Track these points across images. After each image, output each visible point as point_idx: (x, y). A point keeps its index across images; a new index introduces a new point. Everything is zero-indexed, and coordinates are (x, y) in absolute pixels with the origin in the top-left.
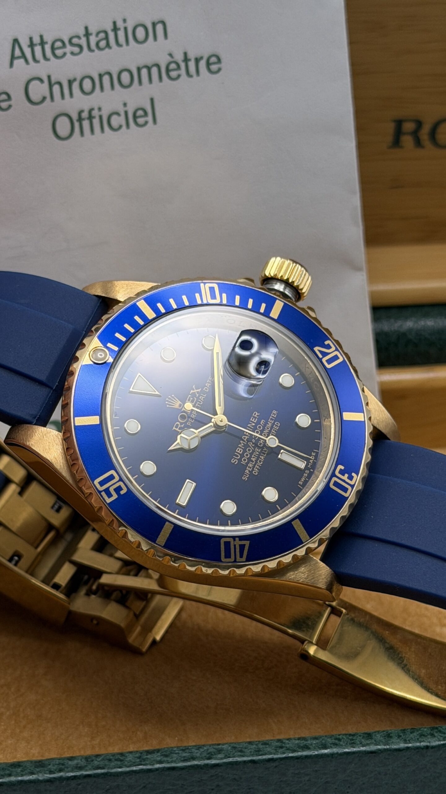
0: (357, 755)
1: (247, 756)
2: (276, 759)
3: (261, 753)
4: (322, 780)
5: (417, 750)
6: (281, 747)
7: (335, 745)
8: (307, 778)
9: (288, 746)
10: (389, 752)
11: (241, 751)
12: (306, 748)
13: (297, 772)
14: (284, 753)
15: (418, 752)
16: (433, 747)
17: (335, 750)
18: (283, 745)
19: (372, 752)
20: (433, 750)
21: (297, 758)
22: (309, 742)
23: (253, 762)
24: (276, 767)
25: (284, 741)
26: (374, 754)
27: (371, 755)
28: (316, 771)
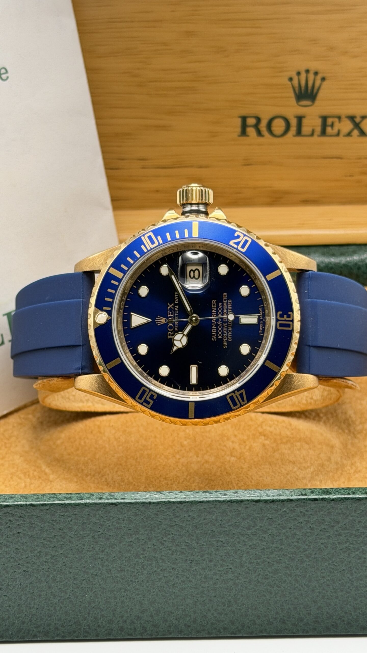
0: (103, 505)
1: (29, 502)
2: (48, 504)
3: (38, 500)
4: (81, 521)
5: (143, 504)
6: (53, 498)
7: (89, 498)
8: (70, 519)
9: (58, 497)
10: (124, 505)
11: (27, 498)
12: (70, 498)
13: (62, 514)
14: (54, 501)
15: (144, 505)
16: (154, 503)
17: (88, 501)
18: (56, 496)
19: (112, 504)
20: (154, 504)
21: (62, 504)
22: (73, 496)
23: (32, 505)
24: (48, 510)
25: (57, 494)
26: (114, 505)
27: (111, 505)
28: (76, 514)
